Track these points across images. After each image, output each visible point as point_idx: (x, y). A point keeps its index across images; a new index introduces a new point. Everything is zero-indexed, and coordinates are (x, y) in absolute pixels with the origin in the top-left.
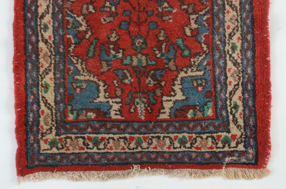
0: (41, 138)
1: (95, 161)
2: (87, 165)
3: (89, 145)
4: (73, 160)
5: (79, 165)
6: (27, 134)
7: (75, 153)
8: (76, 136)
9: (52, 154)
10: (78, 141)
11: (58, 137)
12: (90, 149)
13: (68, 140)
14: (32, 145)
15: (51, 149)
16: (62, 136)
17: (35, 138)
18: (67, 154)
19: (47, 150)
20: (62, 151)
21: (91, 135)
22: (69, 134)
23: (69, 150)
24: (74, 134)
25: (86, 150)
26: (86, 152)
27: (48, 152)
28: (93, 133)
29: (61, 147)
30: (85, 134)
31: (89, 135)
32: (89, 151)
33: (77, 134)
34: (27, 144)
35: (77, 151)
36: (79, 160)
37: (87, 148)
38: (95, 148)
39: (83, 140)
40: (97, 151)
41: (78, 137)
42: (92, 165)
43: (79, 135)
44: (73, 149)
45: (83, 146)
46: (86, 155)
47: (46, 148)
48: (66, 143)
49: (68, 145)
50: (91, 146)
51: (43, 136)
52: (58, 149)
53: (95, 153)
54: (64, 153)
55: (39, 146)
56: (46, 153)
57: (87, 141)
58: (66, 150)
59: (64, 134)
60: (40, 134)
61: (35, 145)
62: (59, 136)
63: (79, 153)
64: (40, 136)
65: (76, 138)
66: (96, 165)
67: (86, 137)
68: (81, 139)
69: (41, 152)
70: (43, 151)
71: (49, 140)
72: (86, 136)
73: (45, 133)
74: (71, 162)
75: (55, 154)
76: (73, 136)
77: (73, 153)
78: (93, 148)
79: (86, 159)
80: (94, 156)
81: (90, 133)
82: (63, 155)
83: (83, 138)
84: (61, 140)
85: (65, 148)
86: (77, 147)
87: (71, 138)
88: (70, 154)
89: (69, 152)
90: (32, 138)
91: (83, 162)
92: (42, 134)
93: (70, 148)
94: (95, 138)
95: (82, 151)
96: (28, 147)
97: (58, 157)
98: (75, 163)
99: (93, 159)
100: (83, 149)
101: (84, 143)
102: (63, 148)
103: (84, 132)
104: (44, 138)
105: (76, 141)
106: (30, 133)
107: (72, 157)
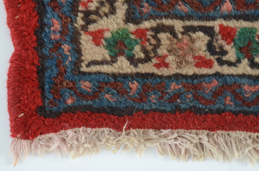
0: (84, 28)
1: (244, 102)
2: (220, 112)
3: (225, 53)
4: (178, 95)
5: (194, 110)
6: (42, 14)
7: (185, 77)
8: (188, 23)
9: (114, 76)
10: (193, 41)
11: (132, 27)
12: (230, 64)
13: (163, 36)
14: (57, 46)
15: (113, 60)
16: (146, 24)
17: (64, 26)
18: (161, 77)
19: (102, 63)
20: (144, 68)
21: (232, 24)
22: (166, 17)
23: (166, 65)
24: (182, 18)
25: (216, 68)
26: (217, 75)
27: (105, 69)
28: (237, 18)
29: (142, 55)
30: (214, 19)
31: (225, 23)
32: (226, 70)
33: (189, 17)
34: (40, 44)
35: (190, 70)
36: (196, 97)
37: (221, 62)
38: (245, 61)
39: (207, 39)
40: (249, 71)
41: (193, 29)
42: (236, 113)
43: (196, 23)
44: (179, 65)
45: (208, 56)
46: (215, 83)
47: (99, 58)
48: (159, 44)
49: (162, 51)
50: (232, 55)
51: (88, 22)
52: (133, 61)
53: (243, 76)
54: (152, 75)
55: (78, 51)
56: (99, 73)
57: (220, 42)
58: (158, 66)
59: (151, 17)
60: (80, 15)
61: (66, 47)
62: (136, 22)
63: (195, 76)
64: (80, 22)
65: (188, 30)
66: (246, 113)
67: (217, 29)
68: (201, 34)
69: (84, 69)
70: (88, 65)
71: (108, 35)
72: (216, 24)
73: (96, 12)
74: (171, 100)
75: (125, 76)
76: (178, 25)
77: (177, 77)
78: (239, 61)
79: (217, 94)
80: (240, 86)
81: (227, 17)
82: (149, 81)
83: (208, 31)
84: (141, 34)
85: (154, 61)
86: (190, 58)
87: (171, 30)
88: (169, 77)
89: (165, 72)
90: (57, 26)
91: (208, 102)
92: (87, 14)
93: (170, 59)
94: (244, 31)
95: (205, 71)
96: (46, 52)
97: (135, 86)
98: (183, 106)
99: (237, 96)
100: (208, 64)
101: (210, 47)
102: (147, 59)
103: (212, 13)
104: (92, 28)
105: (186, 39)
106: (49, 9)
107: (174, 86)
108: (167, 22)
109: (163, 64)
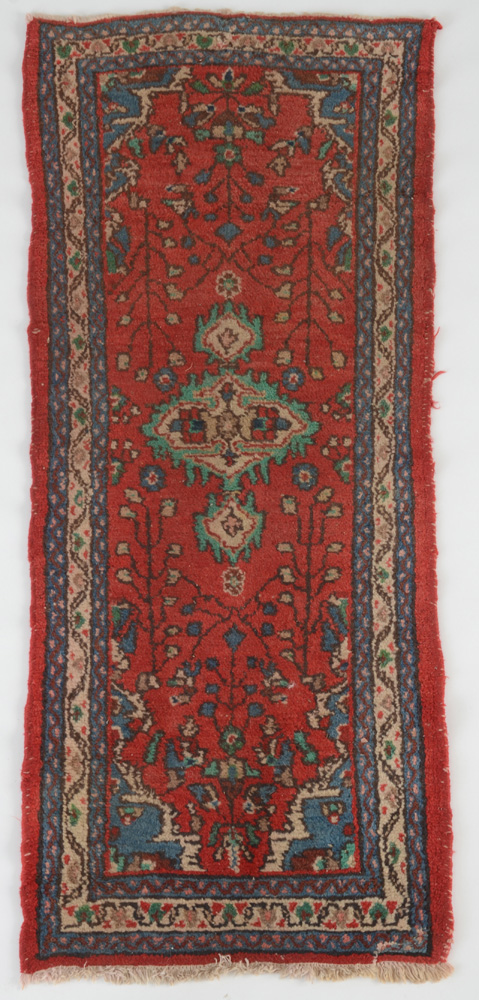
0: (64, 906)
1: (154, 948)
2: (140, 954)
3: (143, 918)
4: (116, 944)
5: (125, 954)
6: (40, 898)
7: (120, 933)
8: (123, 901)
9: (80, 934)
10: (125, 911)
11: (91, 904)
12: (146, 925)
13: (108, 909)
14: (48, 916)
15: (80, 924)
16: (99, 902)
17: (52, 905)
18: (106, 934)
19: (73, 926)
20: (97, 929)
21: (148, 901)
22: (110, 898)
23: (110, 927)
24: (119, 898)
25: (138, 927)
26: (139, 932)
27: (75, 930)
28: (151, 897)
29: (96, 921)
30: (137, 898)
31: (144, 900)
32: (144, 928)
33: (123, 897)
34: (39, 916)
35: (123, 929)
36: (127, 946)
37: (141, 924)
38: (155, 923)
39: (134, 910)
40: (157, 929)
41: (126, 904)
42: (149, 955)
43: (127, 901)
44: (117, 926)
45: (134, 921)
46: (138, 936)
47: (71, 924)
48: (105, 914)
49: (107, 918)
50: (147, 919)
51: (66, 902)
52: (91, 924)
53: (153, 932)
54: (101, 933)
55: (59, 920)
56: (71, 933)
57: (141, 911)
58: (105, 927)
59: (102, 898)
60: (62, 898)
61: (53, 918)
62: (93, 901)
63: (126, 933)
64: (61, 902)
65: (123, 905)
66: (154, 954)
67: (139, 904)
68: (130, 907)
69: (63, 930)
70: (65, 928)
71: (77, 909)
72: (138, 901)
73: (71, 896)
74: (112, 948)
75: (86, 934)
76: (117, 902)
77: (116, 933)
78: (151, 923)
79: (139, 943)
80: (151, 938)
81: (145, 897)
82: (100, 937)
83: (134, 905)
84: (96, 908)
85: (103, 924)
86: (123, 922)
87: (113, 905)
88: (111, 934)
89: (109, 930)
90: (48, 905)
91: (133, 948)
92: (65, 897)
93: (112, 923)
94: (154, 905)
95: (131, 929)
96: (41, 921)
97: (91, 939)
98: (119, 951)
99: (150, 944)
100: (134, 925)
101: (135, 915)
102: (99, 923)
103: (136, 895)
104: (68, 905)
105: (121, 910)
106: (44, 895)
107: (114, 939)
108: (111, 900)
109: (108, 926)
